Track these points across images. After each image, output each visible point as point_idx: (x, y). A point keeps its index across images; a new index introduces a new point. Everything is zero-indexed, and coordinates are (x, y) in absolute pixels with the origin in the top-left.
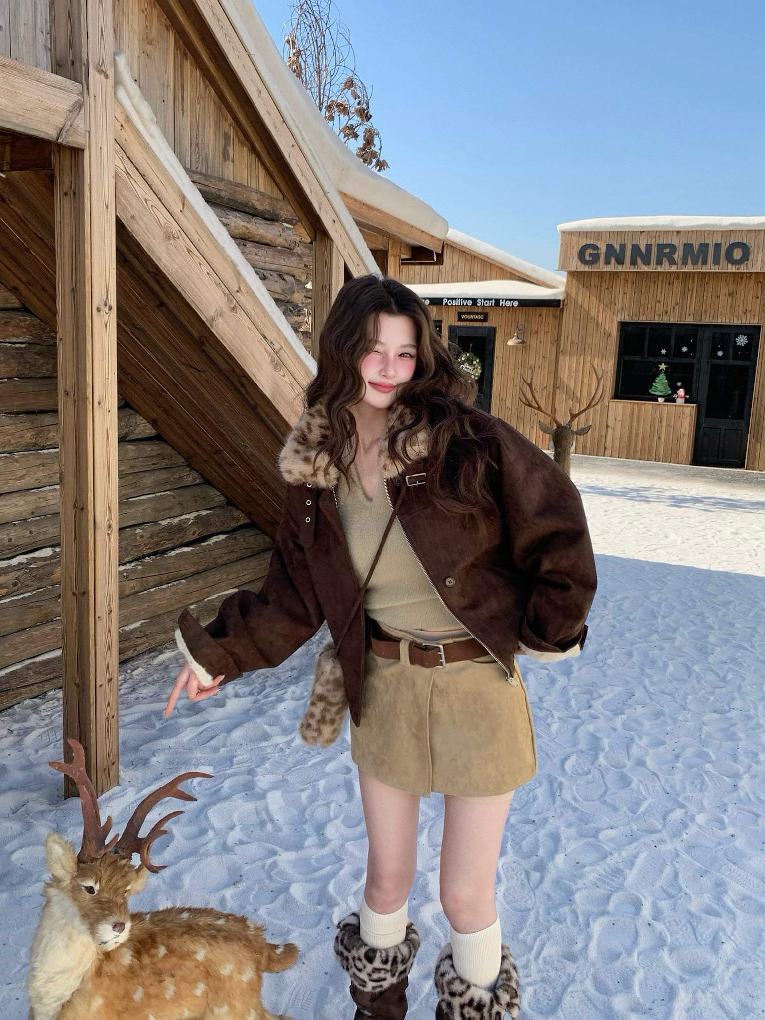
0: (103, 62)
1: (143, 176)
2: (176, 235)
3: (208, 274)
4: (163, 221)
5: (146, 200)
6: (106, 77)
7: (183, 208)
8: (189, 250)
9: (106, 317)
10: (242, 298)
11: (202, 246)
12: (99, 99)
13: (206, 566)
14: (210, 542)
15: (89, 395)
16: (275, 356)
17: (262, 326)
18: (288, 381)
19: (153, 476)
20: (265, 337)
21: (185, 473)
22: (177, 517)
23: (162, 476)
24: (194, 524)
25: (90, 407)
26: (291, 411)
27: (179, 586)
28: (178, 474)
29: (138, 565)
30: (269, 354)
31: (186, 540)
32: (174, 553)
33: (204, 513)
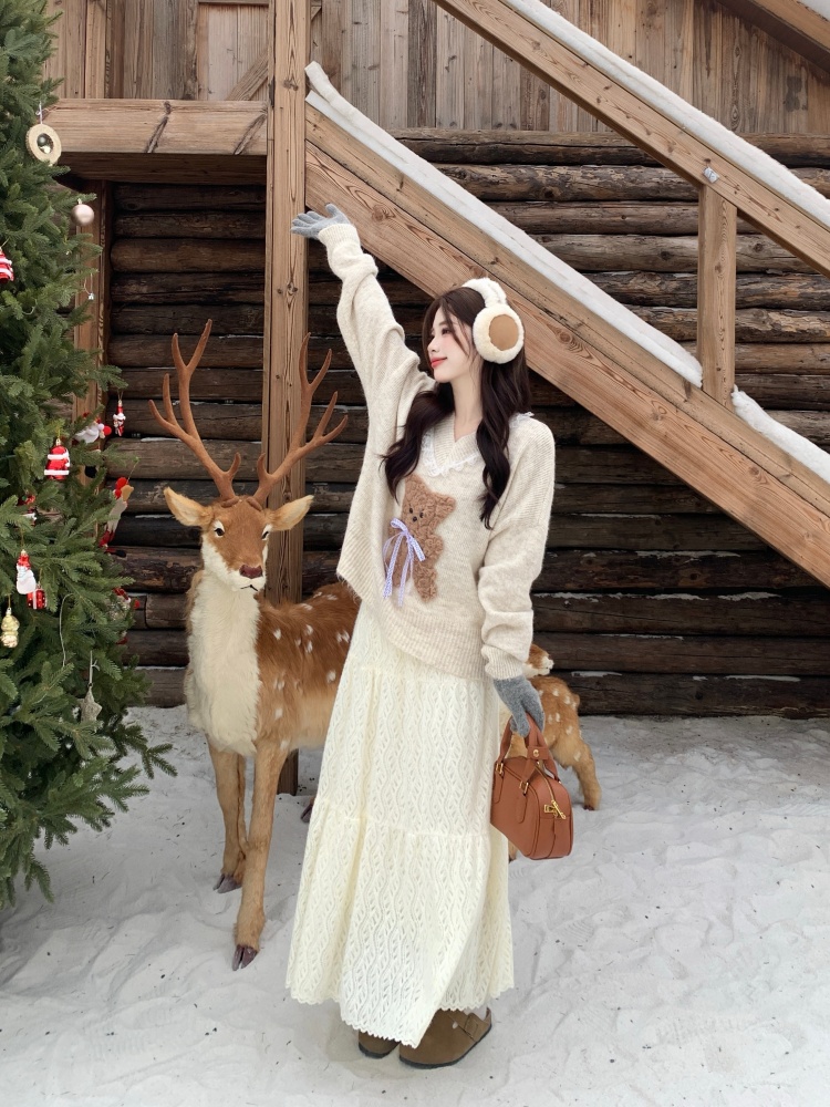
0: (293, 77)
1: (343, 166)
2: (391, 214)
3: (442, 248)
4: (371, 203)
5: (348, 188)
6: (296, 88)
7: (401, 186)
8: (410, 227)
9: (290, 299)
10: (501, 270)
11: (431, 220)
12: (287, 109)
13: (714, 626)
14: (736, 598)
15: (266, 368)
16: (570, 333)
17: (542, 299)
18: (600, 365)
19: (622, 492)
20: (547, 311)
21: (683, 496)
22: (667, 551)
23: (638, 493)
24: (693, 564)
25: (266, 379)
26: (604, 402)
27: (667, 642)
28: (669, 495)
29: (594, 597)
30: (557, 331)
31: (682, 584)
32: (663, 597)
33: (721, 555)
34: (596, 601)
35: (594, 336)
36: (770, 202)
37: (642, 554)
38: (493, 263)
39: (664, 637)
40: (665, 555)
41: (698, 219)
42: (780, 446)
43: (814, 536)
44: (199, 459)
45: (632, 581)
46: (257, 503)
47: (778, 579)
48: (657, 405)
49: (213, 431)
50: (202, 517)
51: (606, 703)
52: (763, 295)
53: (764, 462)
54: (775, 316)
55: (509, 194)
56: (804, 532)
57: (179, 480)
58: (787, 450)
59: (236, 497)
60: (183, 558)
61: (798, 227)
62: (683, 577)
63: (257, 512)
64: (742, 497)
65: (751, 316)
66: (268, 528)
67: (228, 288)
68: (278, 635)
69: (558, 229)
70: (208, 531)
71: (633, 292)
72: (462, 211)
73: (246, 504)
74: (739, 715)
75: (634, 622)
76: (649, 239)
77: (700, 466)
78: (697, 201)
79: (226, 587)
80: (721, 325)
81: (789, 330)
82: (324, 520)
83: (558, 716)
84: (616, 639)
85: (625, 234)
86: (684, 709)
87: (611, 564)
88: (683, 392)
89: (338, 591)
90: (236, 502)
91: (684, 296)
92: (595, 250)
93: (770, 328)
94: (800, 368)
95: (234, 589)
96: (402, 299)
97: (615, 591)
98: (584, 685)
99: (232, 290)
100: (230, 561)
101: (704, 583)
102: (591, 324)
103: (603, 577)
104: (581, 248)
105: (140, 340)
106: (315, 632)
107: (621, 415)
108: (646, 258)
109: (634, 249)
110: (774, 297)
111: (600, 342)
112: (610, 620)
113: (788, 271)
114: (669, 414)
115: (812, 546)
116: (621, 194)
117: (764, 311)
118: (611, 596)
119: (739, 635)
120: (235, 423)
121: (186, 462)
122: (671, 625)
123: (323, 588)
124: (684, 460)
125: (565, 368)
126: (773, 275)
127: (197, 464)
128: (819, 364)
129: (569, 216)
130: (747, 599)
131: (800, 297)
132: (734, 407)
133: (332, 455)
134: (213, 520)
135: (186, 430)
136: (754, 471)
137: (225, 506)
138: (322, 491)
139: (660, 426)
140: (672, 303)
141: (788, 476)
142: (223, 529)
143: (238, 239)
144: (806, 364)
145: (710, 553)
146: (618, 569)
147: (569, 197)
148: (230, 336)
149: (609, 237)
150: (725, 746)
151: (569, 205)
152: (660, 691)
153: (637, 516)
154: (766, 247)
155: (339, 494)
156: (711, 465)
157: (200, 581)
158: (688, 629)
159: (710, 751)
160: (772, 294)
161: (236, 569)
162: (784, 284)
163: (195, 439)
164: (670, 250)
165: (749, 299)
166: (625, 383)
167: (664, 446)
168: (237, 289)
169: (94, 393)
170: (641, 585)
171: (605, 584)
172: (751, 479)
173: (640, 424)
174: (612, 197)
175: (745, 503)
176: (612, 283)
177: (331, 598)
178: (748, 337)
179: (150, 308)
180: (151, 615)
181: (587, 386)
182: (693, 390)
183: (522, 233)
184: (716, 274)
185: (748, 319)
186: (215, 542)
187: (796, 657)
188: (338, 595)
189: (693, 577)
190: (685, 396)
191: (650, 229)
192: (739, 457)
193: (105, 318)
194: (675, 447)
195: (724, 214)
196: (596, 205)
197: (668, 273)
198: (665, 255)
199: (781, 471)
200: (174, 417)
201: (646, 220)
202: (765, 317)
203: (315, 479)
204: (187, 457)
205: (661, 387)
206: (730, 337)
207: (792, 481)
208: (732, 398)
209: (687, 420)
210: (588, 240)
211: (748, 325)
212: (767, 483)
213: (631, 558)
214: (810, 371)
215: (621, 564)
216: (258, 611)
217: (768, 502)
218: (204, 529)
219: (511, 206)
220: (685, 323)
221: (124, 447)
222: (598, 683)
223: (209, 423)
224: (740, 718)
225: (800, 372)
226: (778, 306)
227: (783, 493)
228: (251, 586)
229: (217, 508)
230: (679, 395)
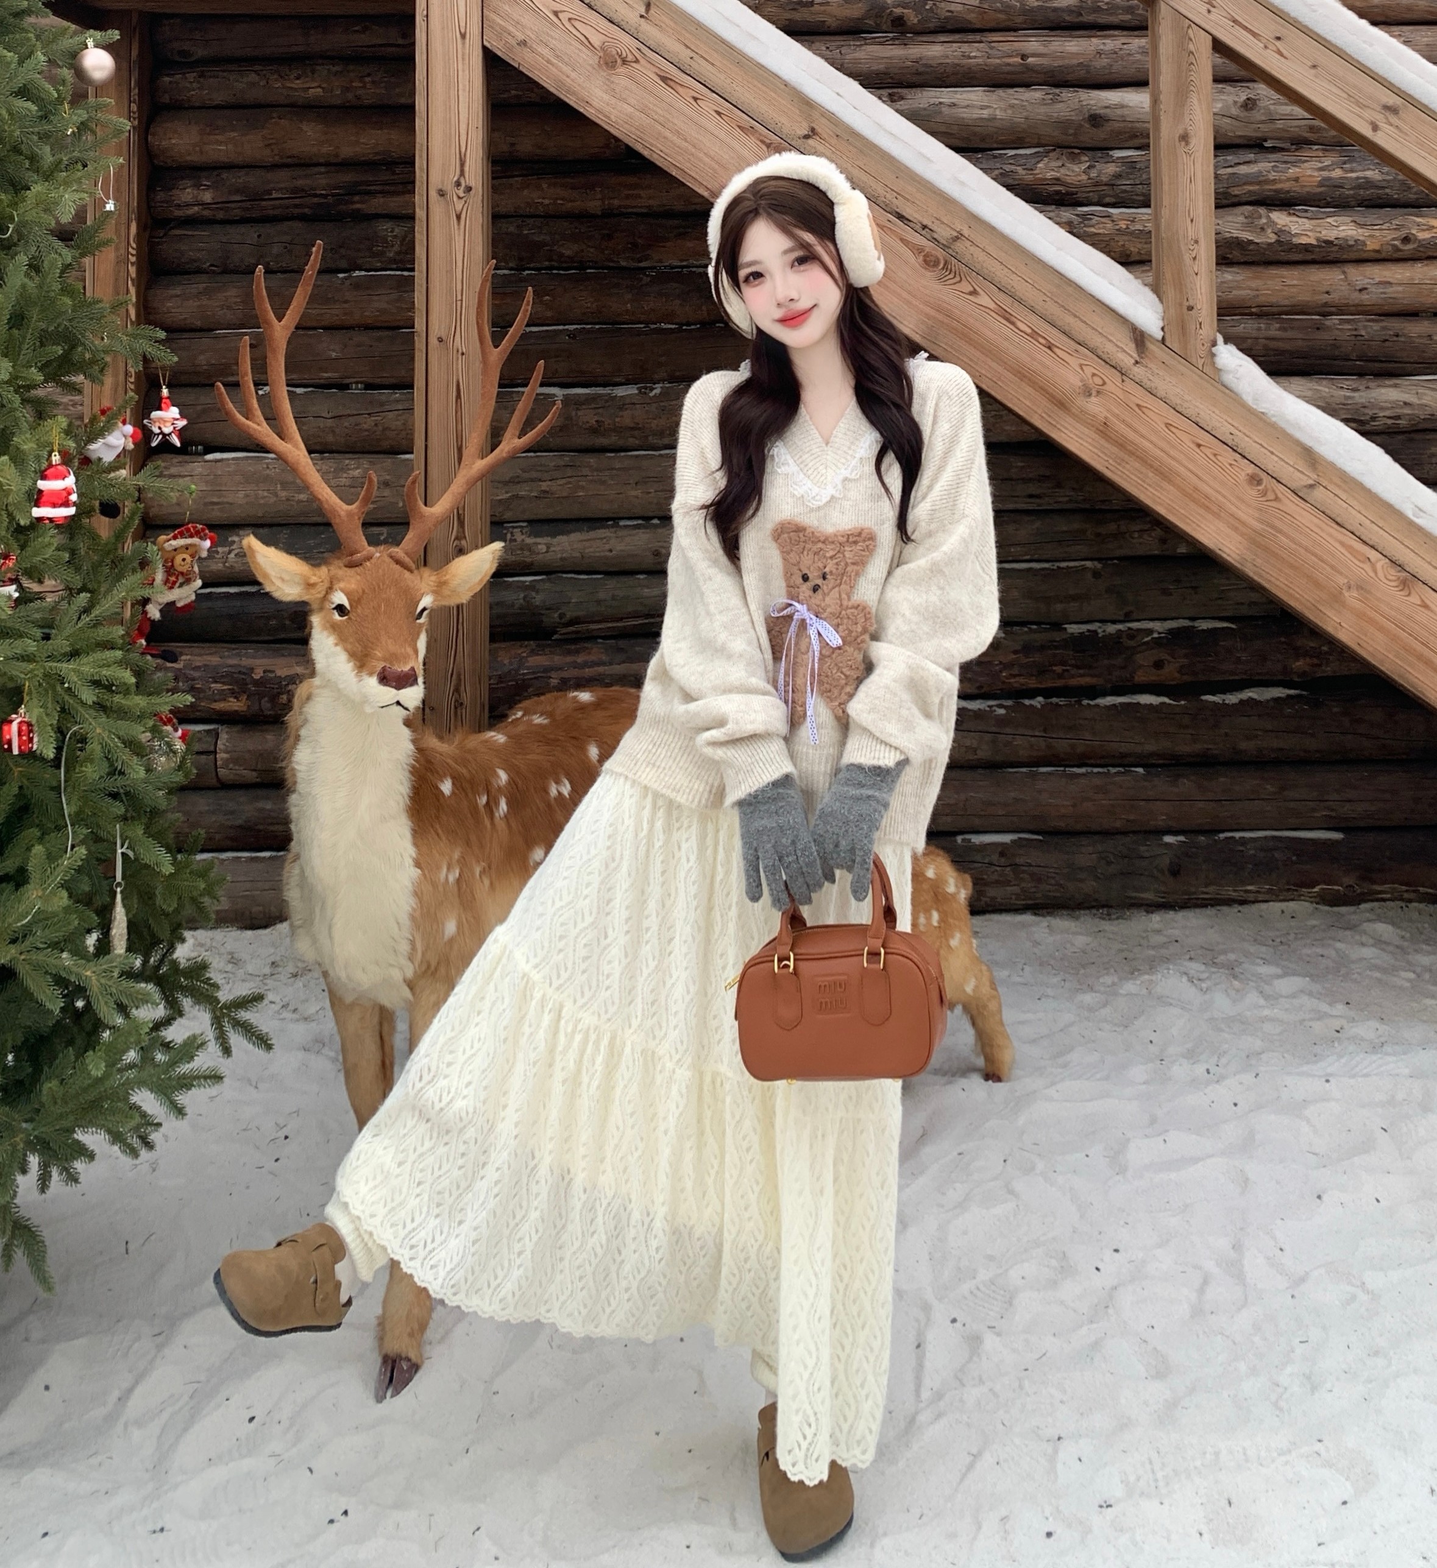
2: (631, 57)
3: (718, 113)
4: (597, 40)
7: (648, 9)
8: (664, 79)
9: (459, 205)
11: (700, 67)
13: (1198, 747)
14: (1232, 699)
15: (419, 325)
16: (940, 253)
17: (890, 196)
18: (992, 306)
19: (1038, 524)
20: (900, 217)
21: (1138, 527)
22: (1114, 622)
23: (1062, 525)
24: (1158, 643)
25: (419, 344)
26: (1000, 369)
27: (1117, 779)
28: (1113, 527)
29: (1000, 706)
30: (918, 250)
31: (1140, 677)
32: (1110, 700)
33: (1204, 625)
34: (1002, 711)
35: (980, 256)
36: (1267, 26)
37: (1073, 629)
38: (807, 137)
39: (1113, 770)
40: (1112, 628)
41: (1149, 59)
42: (1298, 435)
43: (1359, 588)
44: (306, 487)
45: (1060, 676)
46: (407, 560)
47: (1300, 664)
48: (1089, 371)
49: (330, 438)
50: (310, 586)
51: (1016, 889)
52: (1259, 183)
53: (1271, 463)
54: (1280, 218)
55: (831, 22)
56: (1342, 581)
57: (271, 525)
58: (1309, 443)
59: (372, 549)
60: (281, 661)
61: (1314, 67)
62: (1141, 666)
63: (407, 574)
64: (1237, 525)
65: (1241, 219)
66: (426, 601)
67: (352, 190)
68: (446, 787)
69: (915, 79)
70: (321, 609)
71: (1044, 182)
72: (752, 49)
73: (388, 560)
74: (1243, 902)
75: (1062, 746)
76: (1066, 94)
77: (1165, 474)
78: (1146, 28)
79: (356, 706)
80: (1191, 234)
81: (1304, 240)
82: (523, 587)
83: (935, 916)
84: (1034, 775)
85: (1027, 85)
86: (1149, 896)
87: (1027, 649)
88: (1131, 348)
89: (549, 708)
90: (369, 558)
91: (1128, 188)
92: (977, 114)
93: (1272, 238)
94: (1326, 305)
95: (368, 710)
96: (651, 202)
97: (1032, 694)
98: (978, 858)
99: (359, 193)
100: (361, 660)
101: (1177, 675)
102: (973, 237)
103: (1015, 671)
104: (954, 110)
105: (199, 284)
106: (512, 781)
107: (1029, 390)
108: (1064, 125)
109: (1043, 110)
110: (1279, 186)
111: (992, 267)
112: (1023, 743)
113: (1300, 143)
114: (1110, 386)
115: (1357, 604)
116: (1019, 20)
117: (1262, 210)
118: (1027, 702)
119: (1238, 763)
120: (368, 423)
121: (283, 494)
122: (1124, 748)
123: (526, 704)
124: (1137, 465)
125: (933, 313)
126: (1274, 150)
127: (302, 497)
128: (1356, 297)
129: (934, 58)
130: (1251, 699)
131: (1321, 184)
132: (1220, 370)
133: (534, 475)
134: (330, 589)
135: (281, 436)
136: (1254, 480)
137: (351, 565)
138: (519, 537)
139: (1095, 406)
140: (1108, 200)
141: (1311, 486)
142: (347, 604)
143: (370, 107)
144: (1335, 297)
145: (1186, 623)
146: (1037, 657)
147: (931, 25)
148: (357, 273)
149: (1000, 92)
150: (1222, 958)
151: (931, 38)
152: (1109, 863)
153: (1064, 565)
154: (1261, 104)
155: (547, 540)
156: (1182, 470)
157: (309, 698)
158: (1152, 754)
159: (1195, 967)
160: (1274, 181)
161: (371, 674)
162: (1294, 164)
163: (296, 450)
164: (1102, 111)
165: (1236, 191)
166: (1034, 335)
167: (1103, 442)
168: (369, 193)
169: (121, 377)
170: (1074, 682)
171: (1017, 682)
172: (1252, 492)
173: (1061, 404)
174: (1002, 25)
175: (1242, 535)
176: (1008, 168)
177: (538, 720)
178: (1236, 254)
179: (217, 228)
180: (226, 762)
181: (970, 341)
182: (1150, 346)
183: (854, 85)
184: (1181, 148)
185: (1235, 225)
186: (334, 628)
187: (1335, 796)
188: (550, 715)
189: (1158, 665)
190: (1135, 355)
191: (1069, 78)
192: (1228, 456)
193: (139, 249)
194: (1122, 444)
195: (1191, 47)
196: (978, 37)
197: (1101, 149)
198: (1096, 120)
199: (1300, 478)
200: (258, 413)
201: (1060, 63)
202: (1264, 221)
203: (508, 515)
204: (285, 485)
205: (1096, 341)
206: (1206, 253)
207: (1319, 494)
208: (1213, 355)
209: (1139, 396)
210: (965, 96)
211: (1236, 234)
212: (1277, 499)
213: (1057, 636)
214: (1341, 309)
215: (1042, 648)
216: (411, 747)
217: (1280, 532)
218: (315, 606)
219: (836, 42)
220: (1132, 233)
221: (173, 470)
222: (1002, 854)
223: (321, 423)
224: (1245, 909)
225: (1325, 311)
226: (1286, 202)
227: (1305, 516)
228: (398, 703)
229: (337, 569)
230: (1126, 354)
